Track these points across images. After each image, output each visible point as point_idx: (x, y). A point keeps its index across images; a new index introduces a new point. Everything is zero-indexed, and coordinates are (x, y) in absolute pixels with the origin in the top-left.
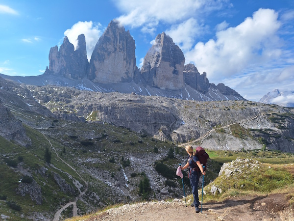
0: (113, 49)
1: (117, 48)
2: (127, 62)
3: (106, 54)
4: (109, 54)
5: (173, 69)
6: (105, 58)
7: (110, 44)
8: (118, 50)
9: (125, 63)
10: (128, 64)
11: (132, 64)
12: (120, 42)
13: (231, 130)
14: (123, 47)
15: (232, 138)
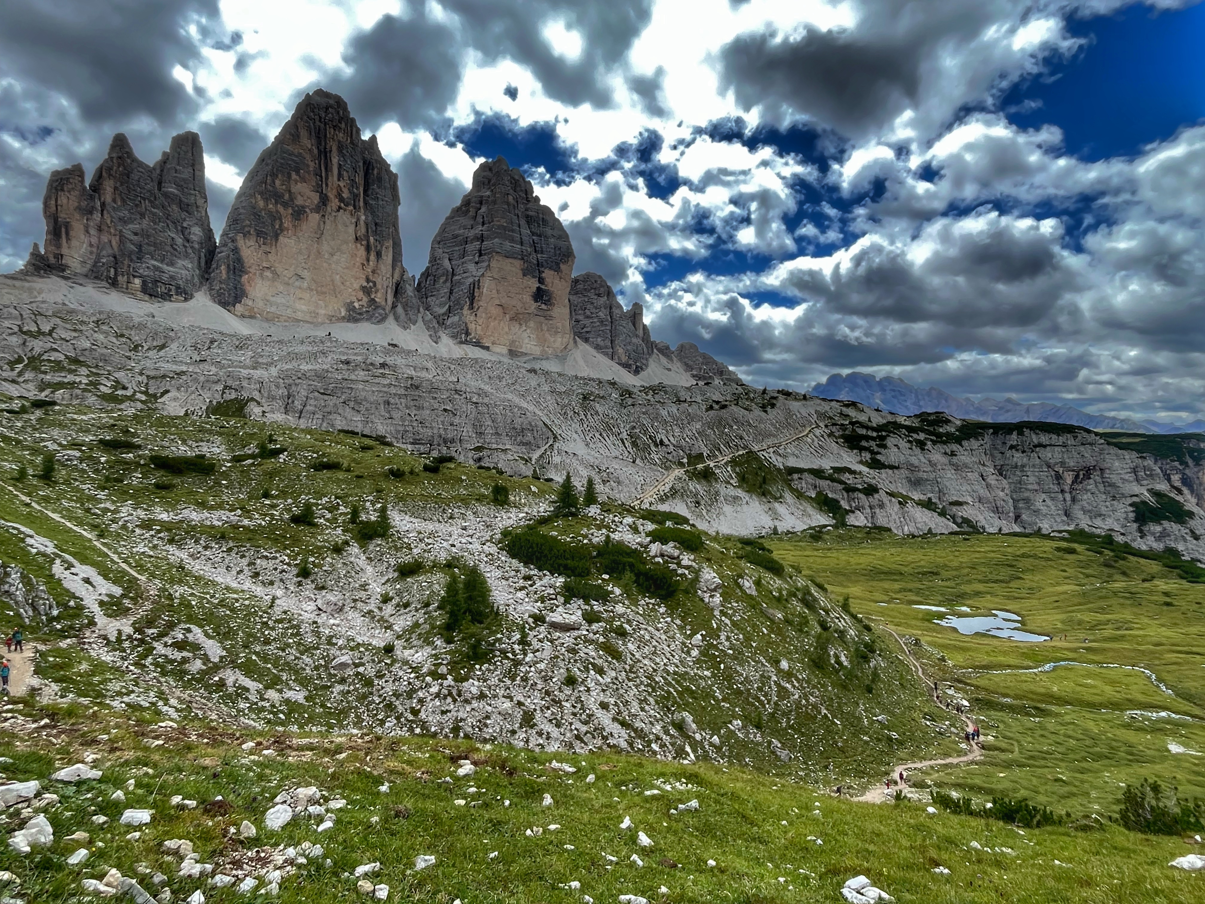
0: (315, 198)
1: (331, 195)
2: (368, 249)
3: (286, 213)
4: (299, 214)
5: (534, 284)
6: (282, 229)
7: (303, 180)
8: (335, 203)
9: (361, 252)
10: (372, 257)
11: (388, 257)
12: (340, 176)
13: (734, 470)
14: (356, 196)
15: (736, 498)
